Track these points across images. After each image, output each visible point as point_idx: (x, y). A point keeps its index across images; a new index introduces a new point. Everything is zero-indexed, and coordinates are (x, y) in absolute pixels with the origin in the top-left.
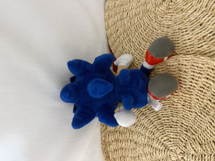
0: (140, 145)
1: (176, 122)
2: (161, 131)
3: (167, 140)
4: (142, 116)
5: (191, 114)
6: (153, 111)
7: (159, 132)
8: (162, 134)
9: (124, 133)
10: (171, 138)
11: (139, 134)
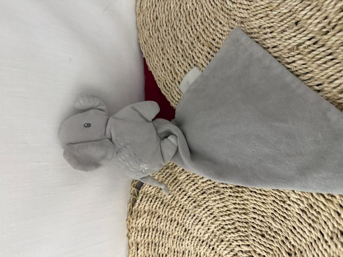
0: (193, 237)
1: (276, 232)
2: (241, 234)
3: (245, 252)
4: (215, 195)
5: (309, 231)
6: (239, 195)
7: (237, 235)
8: (241, 240)
9: (169, 207)
10: (255, 251)
11: (198, 220)
